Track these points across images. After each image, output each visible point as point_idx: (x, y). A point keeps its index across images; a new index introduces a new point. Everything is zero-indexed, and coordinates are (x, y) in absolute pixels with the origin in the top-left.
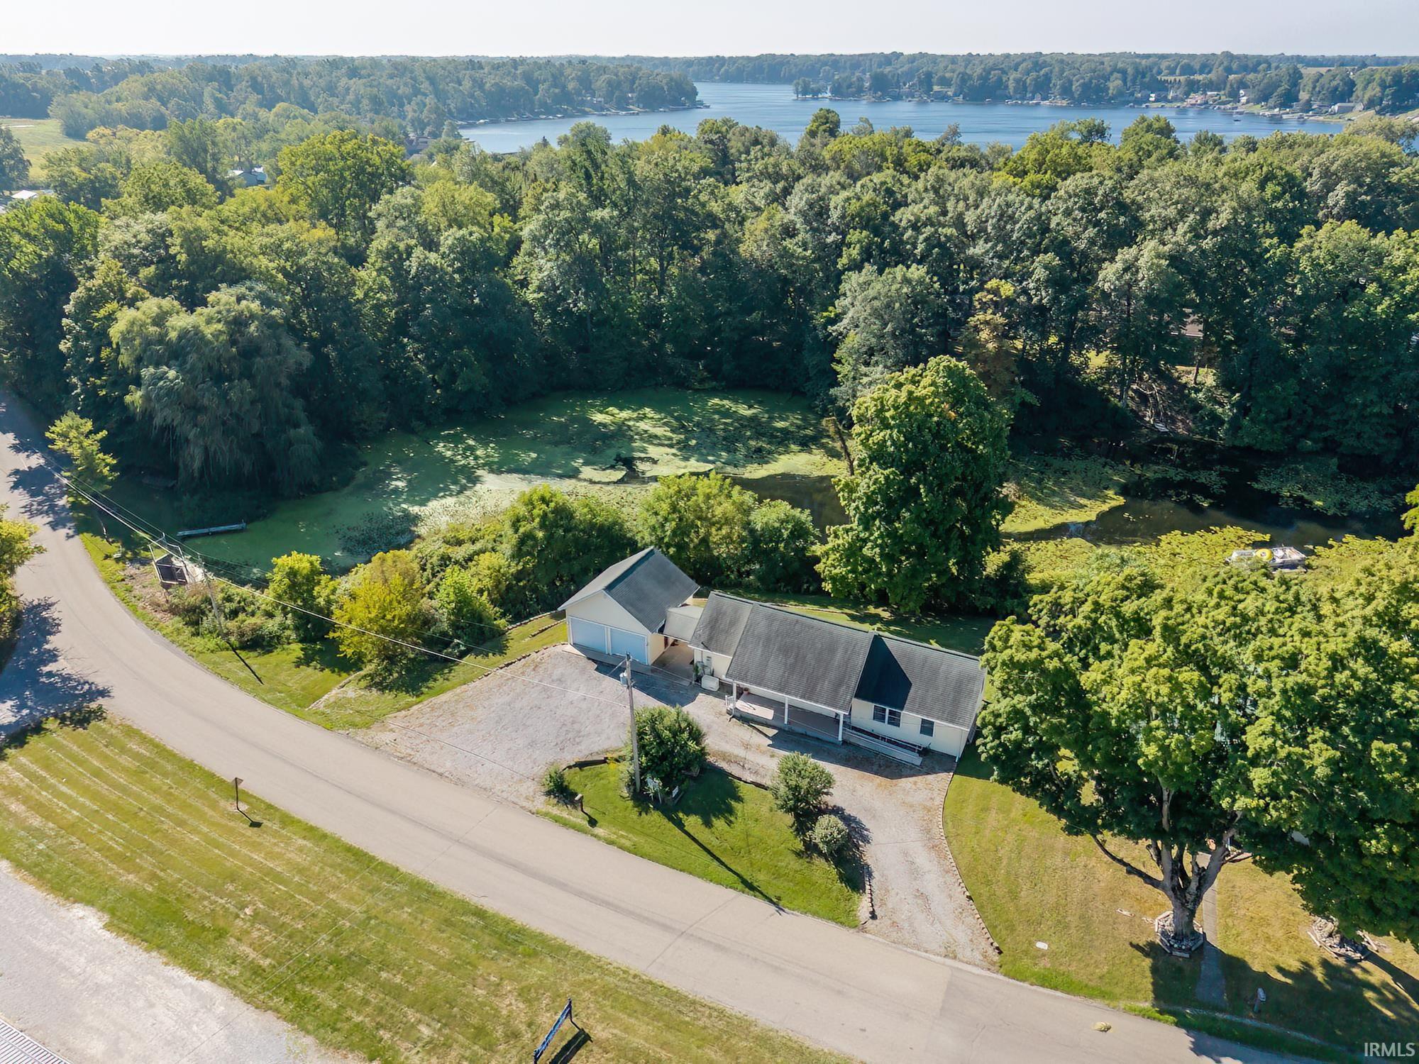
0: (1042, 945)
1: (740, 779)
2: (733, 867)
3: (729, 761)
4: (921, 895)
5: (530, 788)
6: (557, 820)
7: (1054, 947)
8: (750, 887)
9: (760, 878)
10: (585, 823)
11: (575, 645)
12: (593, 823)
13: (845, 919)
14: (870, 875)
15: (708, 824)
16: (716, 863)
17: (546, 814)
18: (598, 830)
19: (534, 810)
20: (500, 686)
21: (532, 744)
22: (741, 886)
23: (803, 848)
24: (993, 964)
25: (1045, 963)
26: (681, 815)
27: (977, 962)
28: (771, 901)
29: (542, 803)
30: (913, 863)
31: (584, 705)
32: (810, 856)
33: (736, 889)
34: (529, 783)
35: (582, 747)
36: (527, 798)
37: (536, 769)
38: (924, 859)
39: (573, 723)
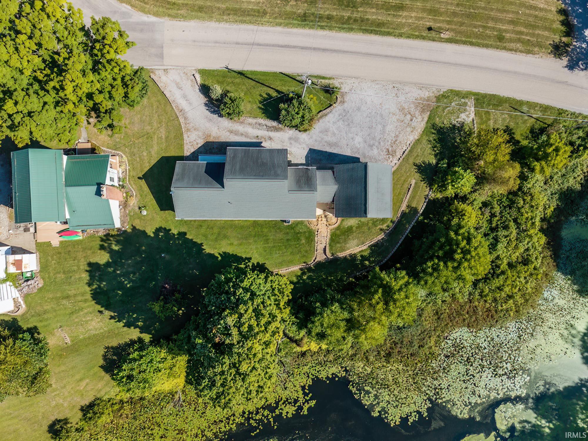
6: (324, 78)
8: (241, 73)
13: (203, 72)
14: (200, 90)
15: (268, 95)
16: (257, 80)
17: (330, 79)
19: (335, 79)
20: (397, 136)
21: (359, 109)
24: (152, 72)
27: (157, 71)
28: (232, 70)
29: (335, 83)
30: (186, 100)
31: (350, 135)
34: (346, 90)
36: (342, 83)
38: (183, 104)
39: (349, 125)
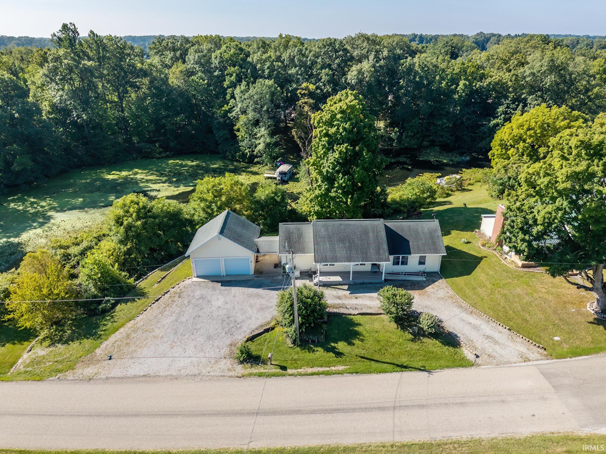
0: (556, 338)
1: (350, 315)
2: (386, 361)
3: (337, 308)
4: (488, 337)
5: (226, 364)
6: (260, 375)
7: (562, 337)
8: (404, 367)
9: (404, 360)
10: (279, 370)
11: (198, 277)
12: (284, 368)
13: (464, 363)
14: (457, 337)
15: (351, 344)
16: (373, 362)
17: (250, 375)
18: (289, 371)
19: (240, 375)
20: (161, 313)
21: (209, 338)
22: (398, 369)
23: (412, 337)
24: (546, 356)
25: (566, 346)
26: (333, 344)
27: (540, 358)
28: (420, 370)
29: (240, 369)
30: (470, 323)
31: (228, 306)
32: (419, 339)
33: (397, 371)
34: (224, 361)
35: (244, 328)
36: (229, 370)
37: (223, 351)
38: (473, 320)
39: (229, 318)
